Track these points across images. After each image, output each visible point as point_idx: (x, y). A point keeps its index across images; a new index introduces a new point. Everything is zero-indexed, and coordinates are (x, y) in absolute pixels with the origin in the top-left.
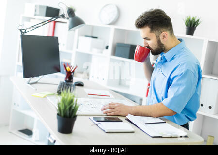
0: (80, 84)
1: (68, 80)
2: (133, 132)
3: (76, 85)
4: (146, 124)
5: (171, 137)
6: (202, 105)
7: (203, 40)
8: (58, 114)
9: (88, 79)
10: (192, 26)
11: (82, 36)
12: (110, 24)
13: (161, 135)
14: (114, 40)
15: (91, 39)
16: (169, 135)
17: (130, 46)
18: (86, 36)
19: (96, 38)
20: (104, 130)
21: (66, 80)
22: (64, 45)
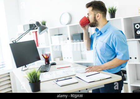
0: (54, 64)
1: (47, 63)
2: (78, 82)
3: (51, 65)
4: (87, 76)
5: (101, 80)
6: (131, 58)
7: (120, 19)
8: (29, 82)
9: (62, 60)
10: (112, 12)
11: (53, 36)
12: (67, 25)
13: (94, 81)
14: (70, 33)
15: (58, 36)
16: (99, 79)
17: (80, 34)
18: (55, 35)
19: (62, 34)
20: (59, 85)
21: (46, 64)
22: (44, 44)
